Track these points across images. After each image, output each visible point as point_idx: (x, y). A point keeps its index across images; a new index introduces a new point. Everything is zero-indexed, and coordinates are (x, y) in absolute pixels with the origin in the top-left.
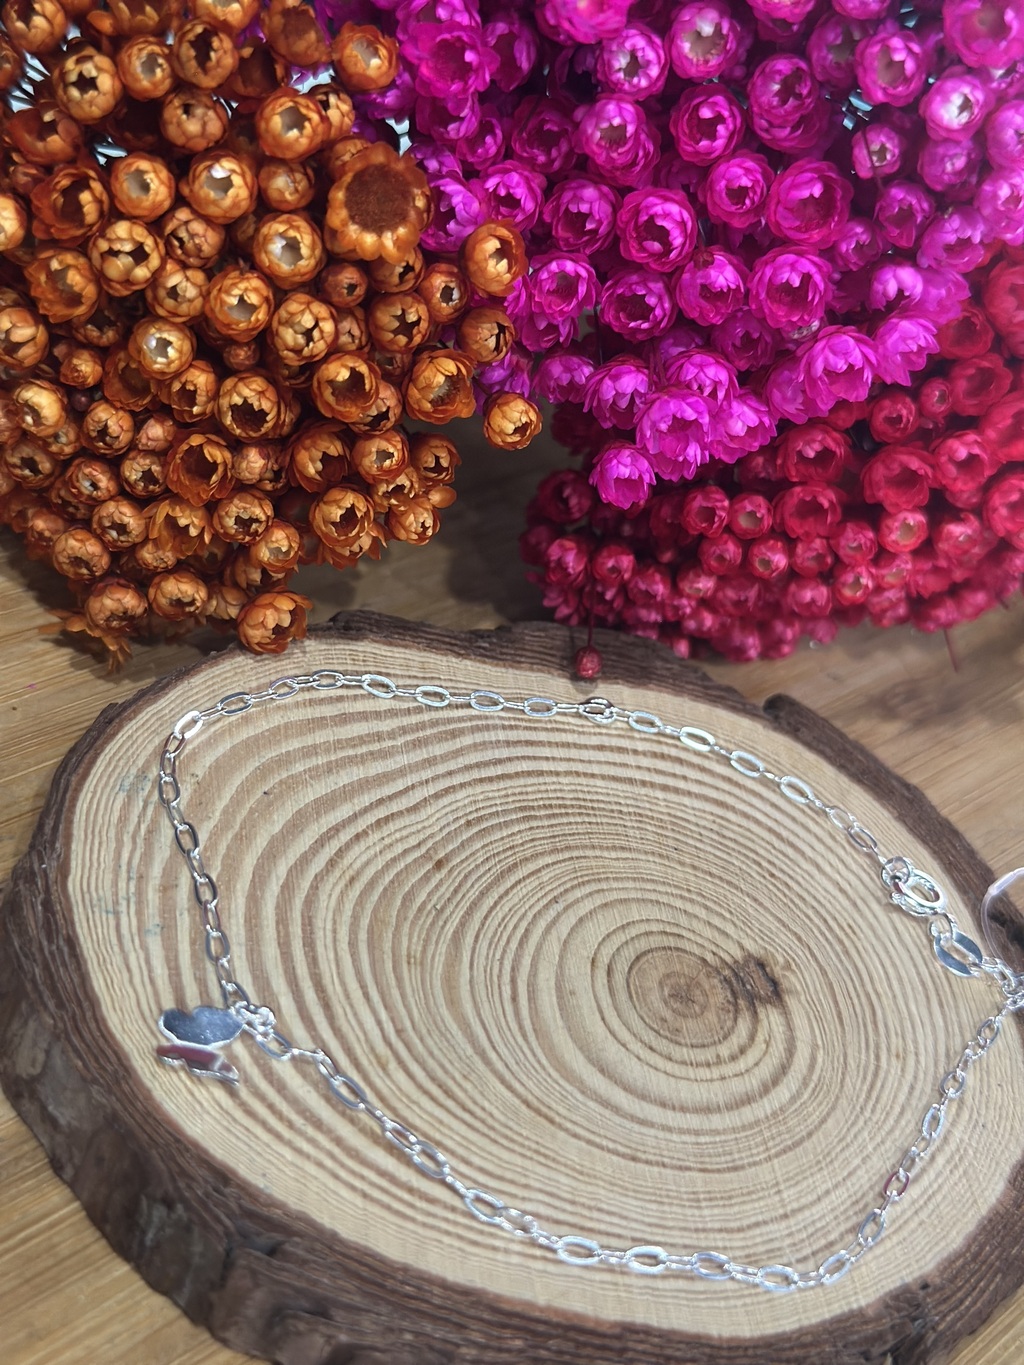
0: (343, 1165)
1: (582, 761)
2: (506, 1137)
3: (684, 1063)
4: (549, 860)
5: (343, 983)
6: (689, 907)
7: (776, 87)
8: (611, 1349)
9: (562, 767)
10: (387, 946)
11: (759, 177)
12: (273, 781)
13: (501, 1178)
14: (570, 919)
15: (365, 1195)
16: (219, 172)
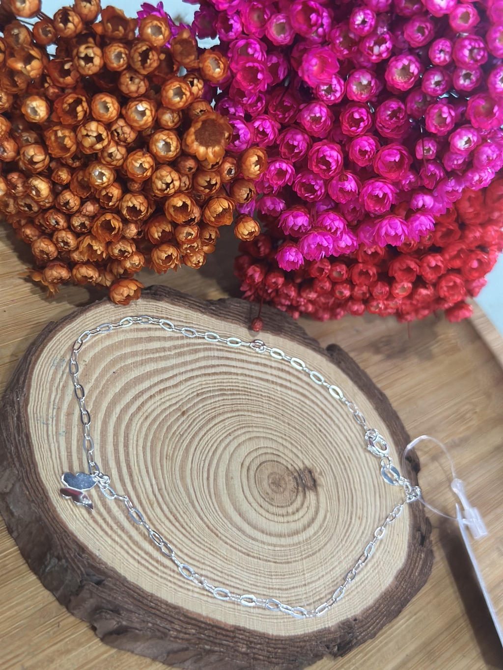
0: (131, 548)
1: (248, 369)
2: (198, 541)
3: (273, 514)
4: (229, 415)
5: (139, 466)
6: (284, 443)
7: (389, 113)
8: (229, 637)
9: (240, 371)
10: (158, 450)
11: (374, 148)
12: (118, 367)
13: (194, 559)
14: (235, 444)
15: (139, 562)
16: (141, 108)
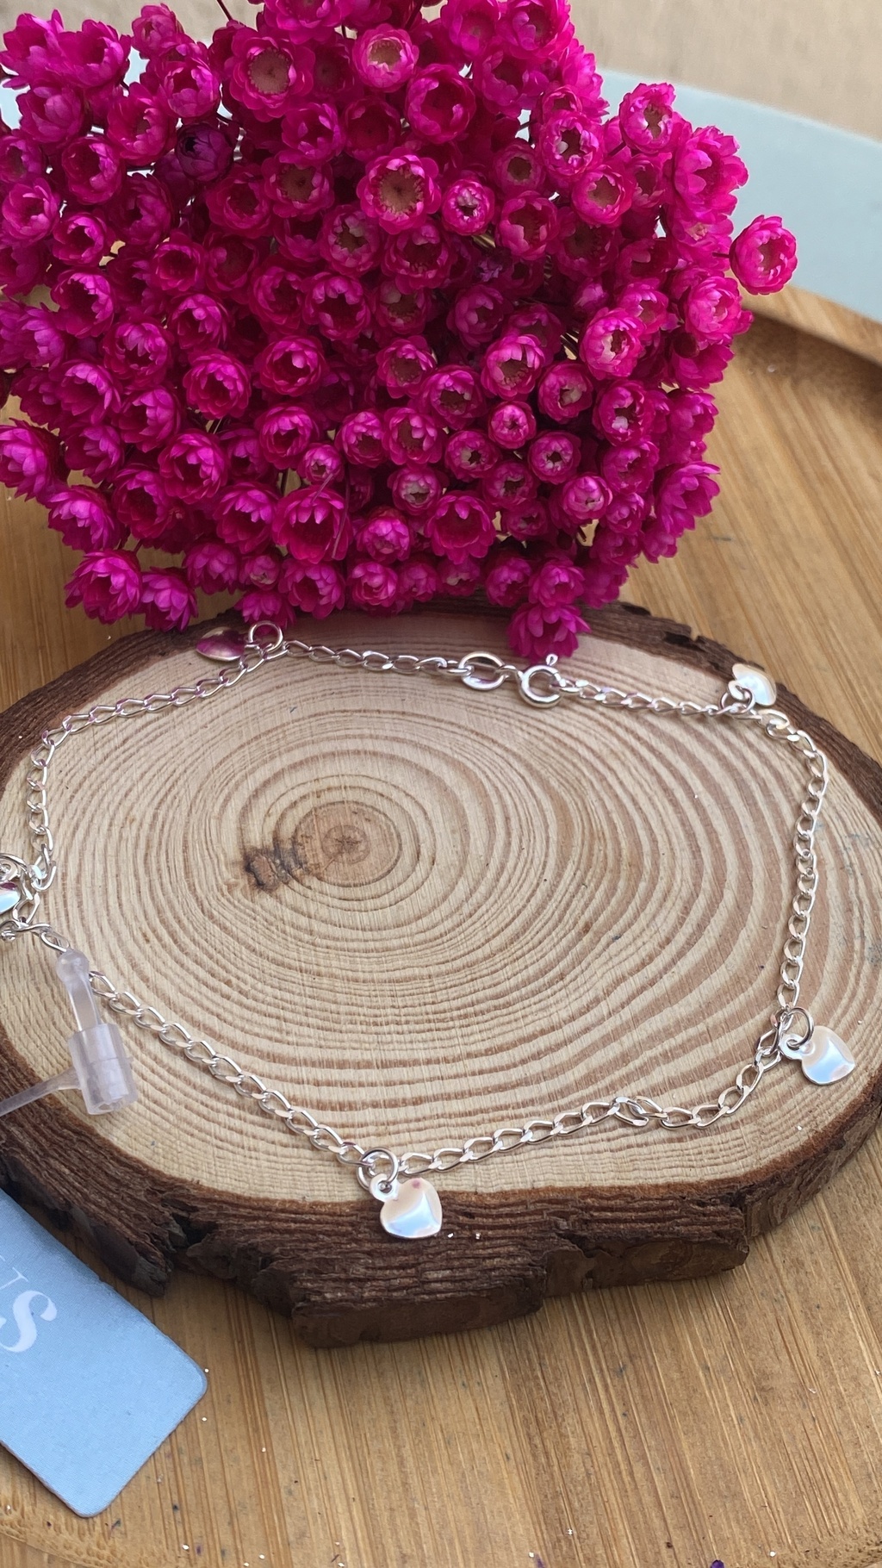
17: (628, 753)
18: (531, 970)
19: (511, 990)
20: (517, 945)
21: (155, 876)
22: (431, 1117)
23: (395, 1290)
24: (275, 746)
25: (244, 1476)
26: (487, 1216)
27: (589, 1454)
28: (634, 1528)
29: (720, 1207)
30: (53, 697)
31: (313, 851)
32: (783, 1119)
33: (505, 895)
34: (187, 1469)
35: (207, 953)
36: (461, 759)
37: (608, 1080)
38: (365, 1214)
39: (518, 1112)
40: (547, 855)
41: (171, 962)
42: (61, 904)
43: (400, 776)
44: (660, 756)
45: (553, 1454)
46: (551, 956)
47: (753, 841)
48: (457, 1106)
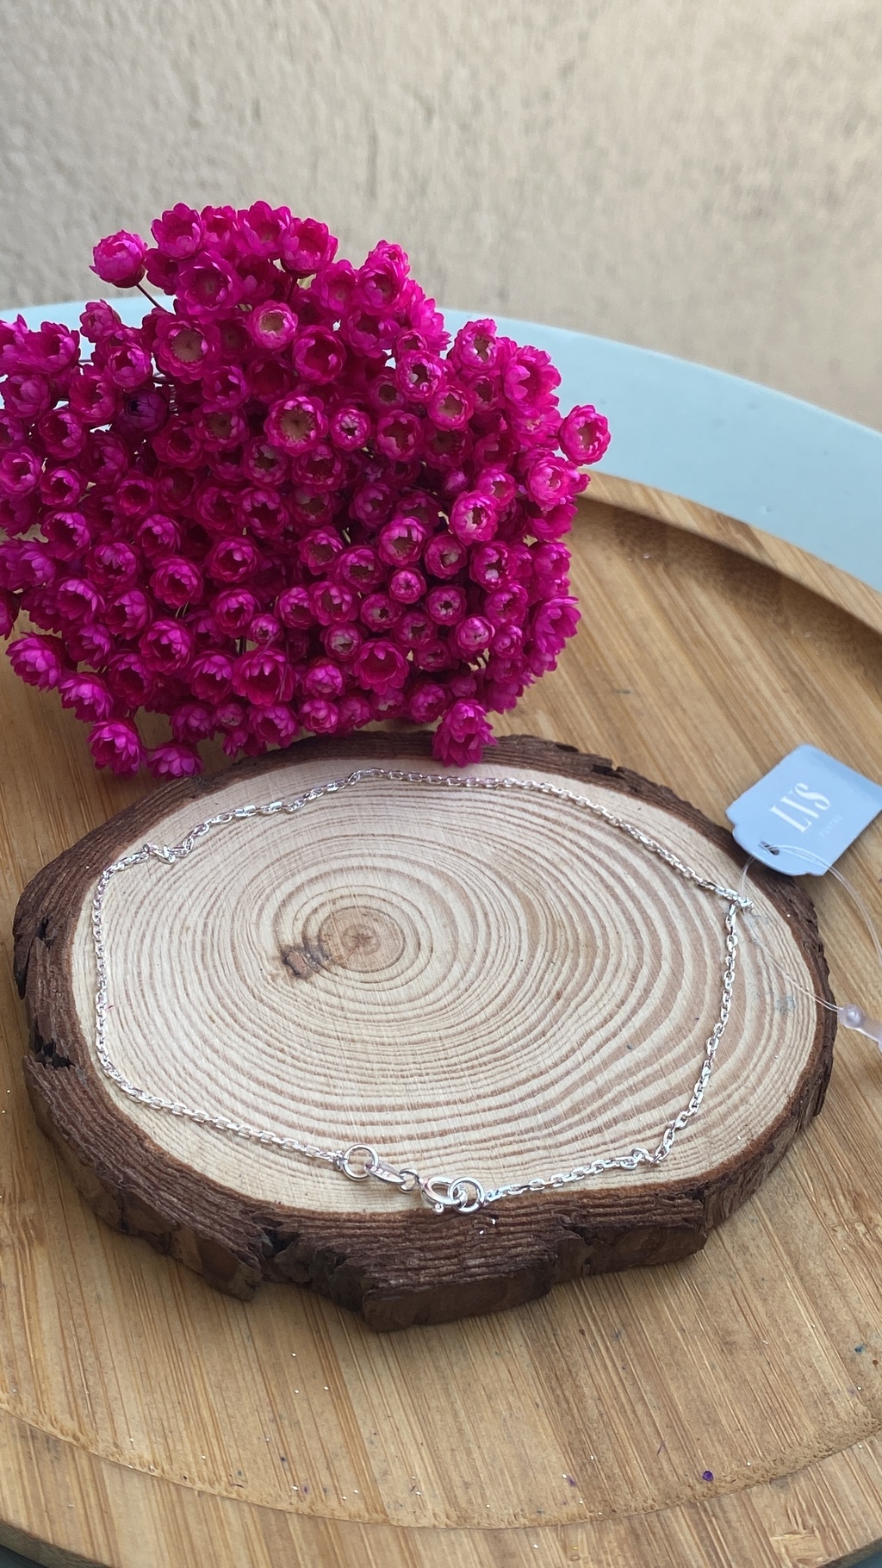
17: (574, 860)
18: (519, 1030)
19: (505, 1046)
20: (505, 1011)
21: (212, 971)
22: (455, 1145)
23: (444, 1275)
24: (294, 865)
25: (334, 1432)
26: (509, 1216)
27: (599, 1399)
28: (640, 1451)
29: (686, 1200)
30: (109, 835)
31: (335, 946)
32: (725, 1133)
33: (492, 974)
34: (288, 1430)
35: (262, 1029)
36: (443, 869)
37: (589, 1110)
38: (413, 1219)
39: (522, 1137)
40: (520, 942)
41: (234, 1037)
42: (140, 996)
43: (396, 885)
44: (599, 861)
45: (571, 1400)
46: (534, 1018)
47: (679, 924)
48: (475, 1135)
